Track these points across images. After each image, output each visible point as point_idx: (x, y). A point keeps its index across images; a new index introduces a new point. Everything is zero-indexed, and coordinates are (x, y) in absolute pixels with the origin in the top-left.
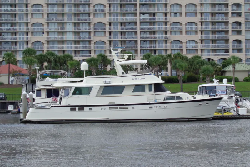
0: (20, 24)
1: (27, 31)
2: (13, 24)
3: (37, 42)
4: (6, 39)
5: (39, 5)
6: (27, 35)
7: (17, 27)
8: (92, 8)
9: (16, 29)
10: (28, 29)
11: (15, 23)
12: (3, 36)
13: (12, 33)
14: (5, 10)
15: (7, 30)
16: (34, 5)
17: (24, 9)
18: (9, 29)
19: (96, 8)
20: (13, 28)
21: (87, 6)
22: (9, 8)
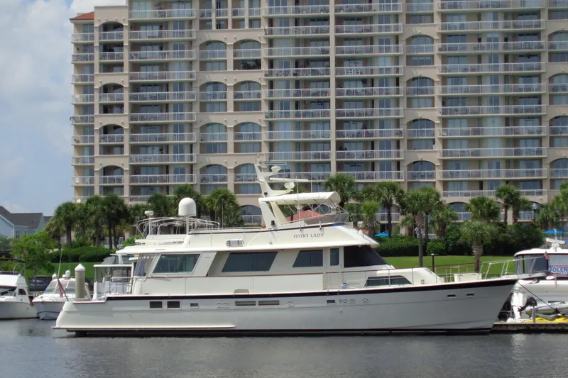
0: (382, 124)
1: (397, 138)
2: (367, 124)
3: (422, 162)
4: (349, 155)
5: (426, 78)
6: (398, 147)
7: (377, 130)
8: (544, 84)
9: (372, 135)
10: (400, 133)
11: (372, 121)
12: (346, 150)
13: (365, 142)
14: (349, 93)
15: (353, 136)
16: (414, 79)
17: (392, 88)
18: (359, 135)
19: (556, 83)
20: (367, 132)
21: (536, 79)
22: (360, 88)
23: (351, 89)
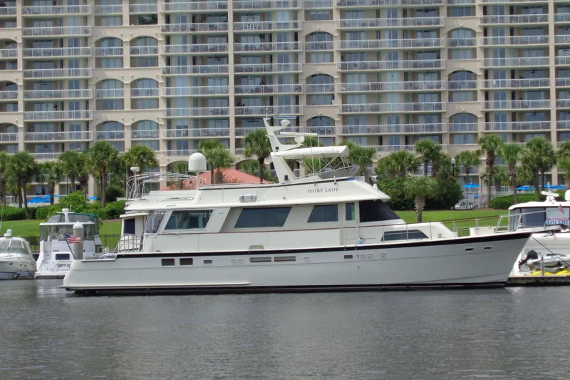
0: (281, 79)
1: (297, 93)
2: (264, 79)
3: (321, 117)
4: (248, 111)
5: (325, 33)
6: (297, 103)
7: (275, 85)
8: (443, 38)
9: (271, 90)
10: (299, 89)
11: (271, 77)
12: (244, 105)
13: (264, 98)
14: (247, 48)
15: (252, 92)
16: (312, 34)
17: (291, 43)
18: (257, 90)
19: (455, 37)
20: (266, 88)
21: (434, 34)
22: (258, 43)
23: (250, 44)
